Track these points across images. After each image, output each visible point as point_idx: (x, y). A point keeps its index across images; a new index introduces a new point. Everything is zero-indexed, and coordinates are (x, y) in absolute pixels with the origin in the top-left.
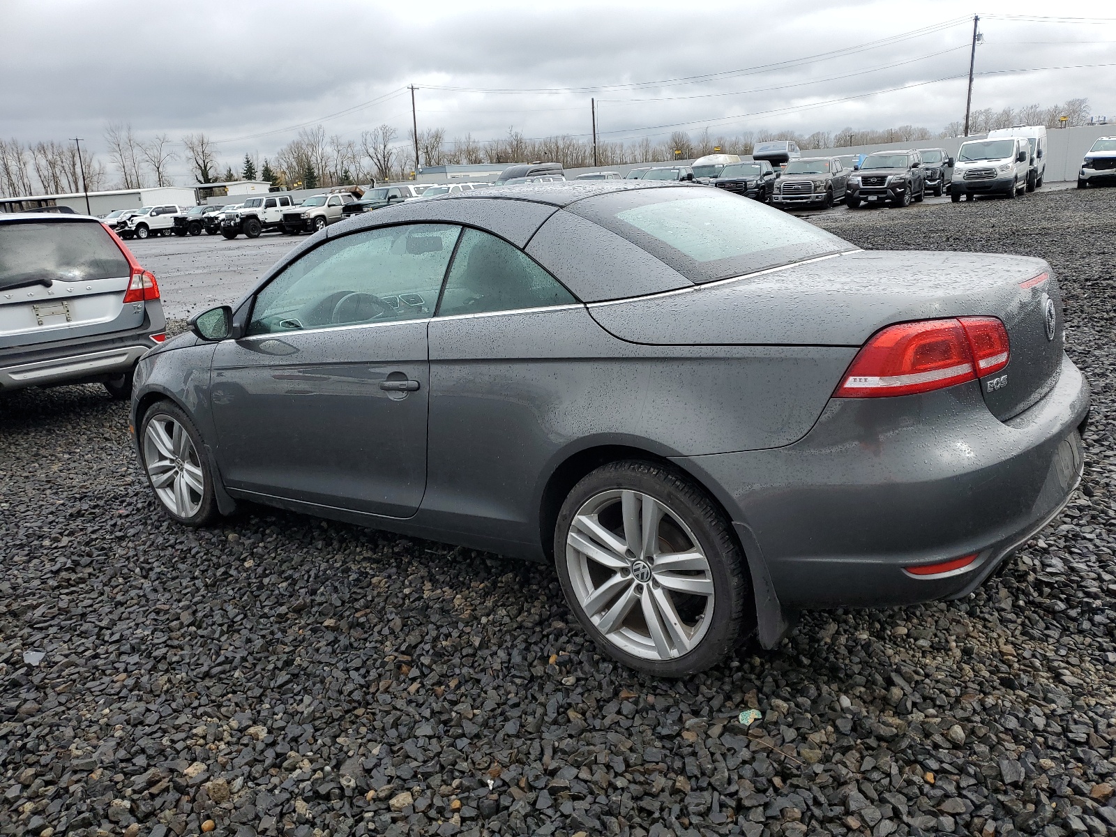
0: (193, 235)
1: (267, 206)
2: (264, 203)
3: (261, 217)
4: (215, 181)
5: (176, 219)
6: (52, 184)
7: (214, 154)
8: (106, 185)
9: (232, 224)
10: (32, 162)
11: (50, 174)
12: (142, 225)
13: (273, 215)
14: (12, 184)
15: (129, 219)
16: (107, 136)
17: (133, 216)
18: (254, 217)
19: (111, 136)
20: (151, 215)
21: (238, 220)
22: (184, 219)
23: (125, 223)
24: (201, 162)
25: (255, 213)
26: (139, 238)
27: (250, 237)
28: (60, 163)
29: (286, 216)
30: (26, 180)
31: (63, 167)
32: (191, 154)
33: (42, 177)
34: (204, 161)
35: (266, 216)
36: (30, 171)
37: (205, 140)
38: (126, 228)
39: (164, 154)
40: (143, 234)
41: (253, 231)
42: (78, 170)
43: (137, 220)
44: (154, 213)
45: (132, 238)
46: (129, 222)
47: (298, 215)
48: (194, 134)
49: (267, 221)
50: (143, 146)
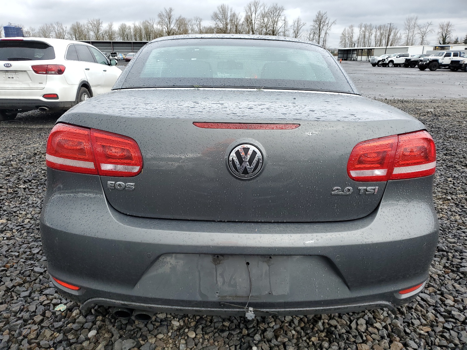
0: (411, 67)
1: (445, 56)
2: (444, 55)
3: (440, 61)
4: (448, 44)
5: (406, 59)
6: (379, 43)
7: (452, 31)
8: (400, 44)
9: (425, 63)
10: (375, 33)
11: (380, 38)
12: (392, 61)
13: (447, 61)
14: (364, 42)
15: (387, 59)
16: (406, 22)
17: (389, 57)
18: (437, 61)
19: (408, 22)
20: (397, 57)
21: (428, 62)
22: (410, 60)
23: (385, 60)
24: (444, 35)
25: (438, 59)
26: (389, 67)
27: (431, 70)
28: (385, 34)
29: (452, 62)
30: (370, 41)
31: (385, 36)
32: (440, 30)
33: (376, 39)
34: (446, 34)
35: (443, 61)
36: (373, 37)
37: (450, 24)
38: (385, 62)
39: (428, 30)
40: (390, 65)
41: (434, 67)
42: (391, 37)
43: (390, 59)
44: (398, 56)
45: (386, 67)
46: (386, 60)
47: (459, 61)
48: (445, 21)
49: (443, 63)
50: (420, 27)
